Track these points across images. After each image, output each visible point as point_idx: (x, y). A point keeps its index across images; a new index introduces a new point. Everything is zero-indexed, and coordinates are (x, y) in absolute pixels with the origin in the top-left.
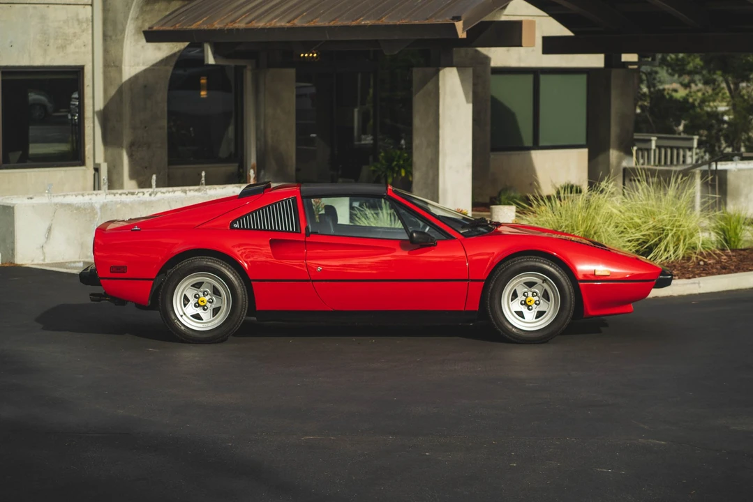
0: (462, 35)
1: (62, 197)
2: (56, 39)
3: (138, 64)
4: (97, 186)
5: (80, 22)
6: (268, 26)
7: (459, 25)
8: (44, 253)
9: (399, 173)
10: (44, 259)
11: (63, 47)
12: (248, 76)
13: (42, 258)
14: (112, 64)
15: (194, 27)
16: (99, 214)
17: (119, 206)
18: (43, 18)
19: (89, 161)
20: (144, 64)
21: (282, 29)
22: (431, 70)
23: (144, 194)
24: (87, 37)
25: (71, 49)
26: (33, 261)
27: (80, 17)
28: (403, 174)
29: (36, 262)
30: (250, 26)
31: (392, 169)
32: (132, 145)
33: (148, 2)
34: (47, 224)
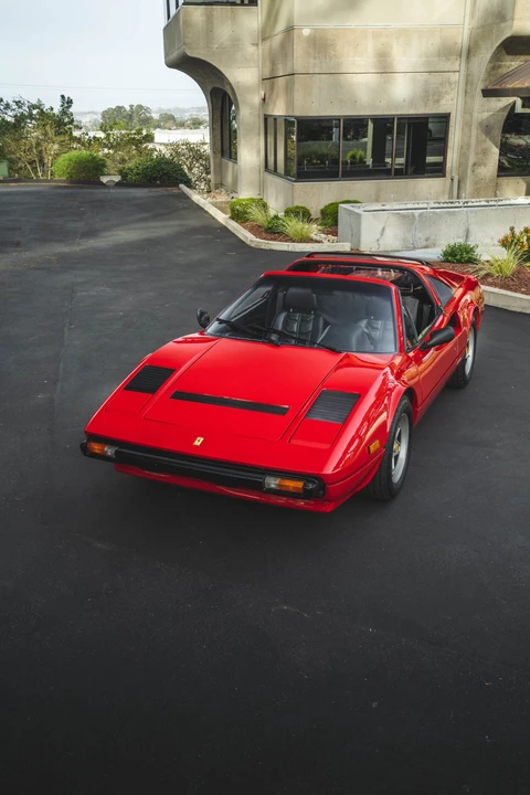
2: (434, 96)
4: (451, 190)
5: (450, 83)
8: (379, 244)
10: (379, 248)
11: (438, 101)
14: (467, 112)
15: (512, 86)
16: (418, 220)
19: (448, 174)
24: (454, 94)
26: (371, 249)
27: (451, 80)
32: (475, 164)
33: (494, 68)
34: (382, 226)
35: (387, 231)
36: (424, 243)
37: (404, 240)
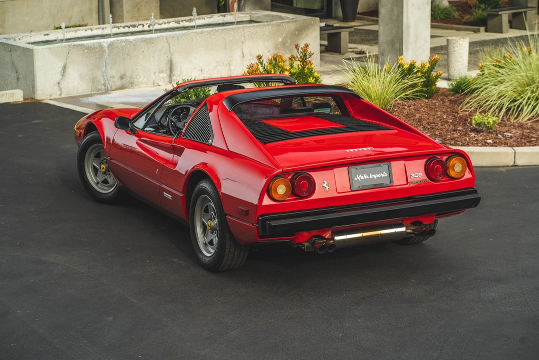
1: (74, 32)
8: (60, 89)
10: (61, 94)
13: (59, 93)
16: (107, 52)
17: (124, 44)
23: (143, 26)
26: (51, 96)
29: (53, 97)
34: (62, 64)
35: (70, 70)
36: (118, 83)
37: (94, 80)
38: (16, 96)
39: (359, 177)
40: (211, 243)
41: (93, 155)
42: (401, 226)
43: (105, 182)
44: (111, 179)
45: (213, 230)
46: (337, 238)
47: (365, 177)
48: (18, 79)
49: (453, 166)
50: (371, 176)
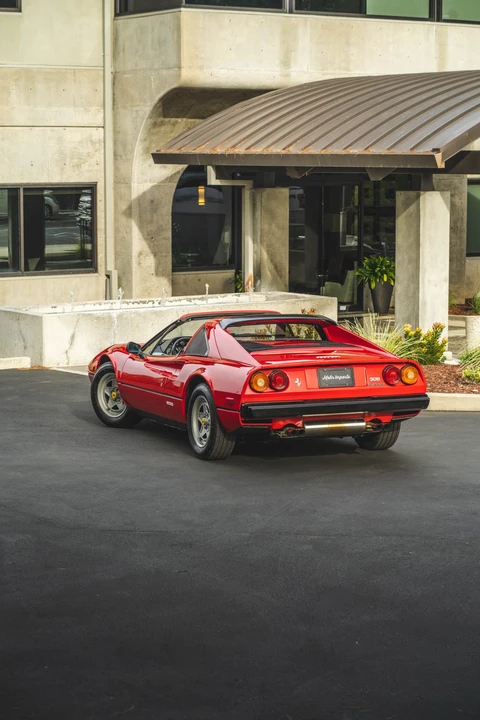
0: (441, 165)
1: (82, 307)
2: (72, 158)
3: (146, 181)
4: (108, 295)
5: (93, 143)
6: (265, 152)
7: (438, 157)
8: (68, 358)
9: (381, 278)
10: (69, 363)
11: (78, 166)
12: (247, 196)
13: (67, 362)
14: (122, 181)
15: (198, 151)
16: (116, 322)
17: (133, 315)
18: (60, 140)
19: (101, 268)
20: (150, 181)
21: (278, 156)
22: (412, 194)
23: (153, 303)
24: (99, 157)
25: (85, 167)
26: (58, 365)
27: (93, 139)
28: (385, 279)
29: (61, 365)
30: (248, 152)
31: (376, 275)
32: (140, 254)
33: (155, 125)
34: (71, 332)
35: (78, 339)
38: (23, 363)
39: (326, 378)
40: (205, 436)
41: (104, 384)
42: (362, 421)
43: (115, 408)
44: (121, 405)
45: (207, 425)
46: (307, 427)
47: (331, 377)
48: (25, 348)
49: (407, 374)
50: (337, 377)
